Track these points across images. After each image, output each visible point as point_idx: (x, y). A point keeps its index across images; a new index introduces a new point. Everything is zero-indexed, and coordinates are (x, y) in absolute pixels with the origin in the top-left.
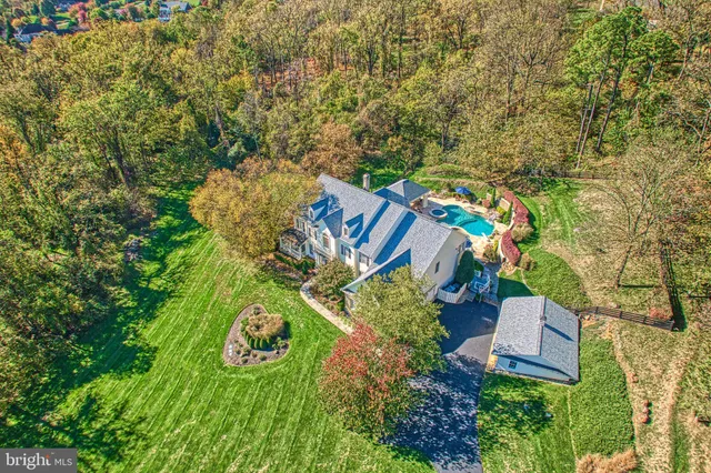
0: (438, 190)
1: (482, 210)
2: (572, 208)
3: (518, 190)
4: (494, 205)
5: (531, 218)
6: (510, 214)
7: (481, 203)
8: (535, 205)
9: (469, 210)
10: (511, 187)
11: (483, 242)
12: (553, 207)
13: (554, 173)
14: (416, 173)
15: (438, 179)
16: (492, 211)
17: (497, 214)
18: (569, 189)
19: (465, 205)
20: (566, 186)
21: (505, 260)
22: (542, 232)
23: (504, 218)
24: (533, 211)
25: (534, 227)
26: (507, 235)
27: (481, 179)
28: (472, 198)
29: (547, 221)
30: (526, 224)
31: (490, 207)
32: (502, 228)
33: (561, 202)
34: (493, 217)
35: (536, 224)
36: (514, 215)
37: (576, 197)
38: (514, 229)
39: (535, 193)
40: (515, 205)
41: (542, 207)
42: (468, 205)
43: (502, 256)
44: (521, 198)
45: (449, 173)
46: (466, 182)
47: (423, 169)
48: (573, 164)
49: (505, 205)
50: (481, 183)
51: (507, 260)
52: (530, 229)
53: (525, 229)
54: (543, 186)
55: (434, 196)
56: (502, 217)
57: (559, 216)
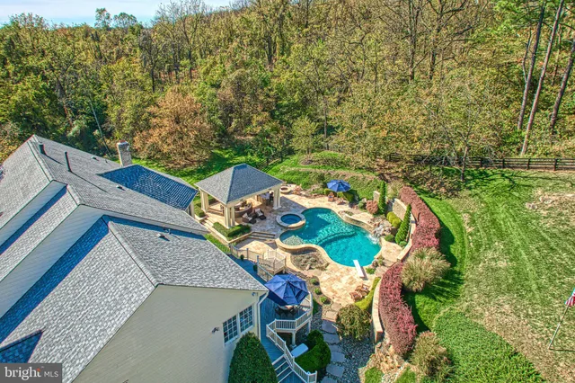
0: (307, 185)
1: (364, 217)
2: (527, 221)
3: (425, 187)
4: (384, 210)
5: (444, 238)
6: (407, 228)
7: (364, 207)
8: (453, 213)
9: (344, 217)
10: (414, 183)
11: (352, 281)
12: (487, 217)
13: (484, 162)
14: (286, 162)
15: (310, 169)
16: (380, 220)
17: (386, 225)
18: (513, 186)
19: (339, 208)
20: (507, 182)
21: (381, 336)
22: (469, 271)
23: (398, 235)
24: (450, 225)
25: (451, 259)
26: (395, 271)
27: (370, 170)
28: (353, 198)
29: (478, 246)
30: (433, 251)
31: (377, 213)
32: (392, 253)
33: (501, 208)
34: (380, 230)
35: (455, 250)
36: (413, 228)
37: (530, 199)
38: (410, 260)
39: (453, 192)
40: (415, 210)
41: (466, 218)
42: (346, 208)
43: (378, 328)
44: (428, 200)
45: (327, 162)
46: (347, 174)
47: (295, 157)
48: (514, 148)
49: (400, 209)
50: (371, 176)
51: (387, 340)
52: (441, 264)
53: (430, 264)
54: (467, 181)
55: (297, 193)
56: (394, 232)
57: (501, 236)
